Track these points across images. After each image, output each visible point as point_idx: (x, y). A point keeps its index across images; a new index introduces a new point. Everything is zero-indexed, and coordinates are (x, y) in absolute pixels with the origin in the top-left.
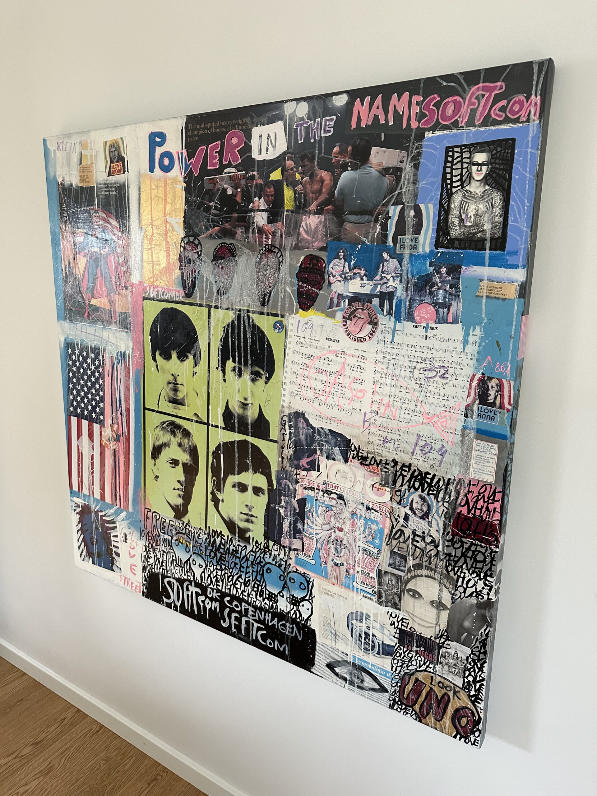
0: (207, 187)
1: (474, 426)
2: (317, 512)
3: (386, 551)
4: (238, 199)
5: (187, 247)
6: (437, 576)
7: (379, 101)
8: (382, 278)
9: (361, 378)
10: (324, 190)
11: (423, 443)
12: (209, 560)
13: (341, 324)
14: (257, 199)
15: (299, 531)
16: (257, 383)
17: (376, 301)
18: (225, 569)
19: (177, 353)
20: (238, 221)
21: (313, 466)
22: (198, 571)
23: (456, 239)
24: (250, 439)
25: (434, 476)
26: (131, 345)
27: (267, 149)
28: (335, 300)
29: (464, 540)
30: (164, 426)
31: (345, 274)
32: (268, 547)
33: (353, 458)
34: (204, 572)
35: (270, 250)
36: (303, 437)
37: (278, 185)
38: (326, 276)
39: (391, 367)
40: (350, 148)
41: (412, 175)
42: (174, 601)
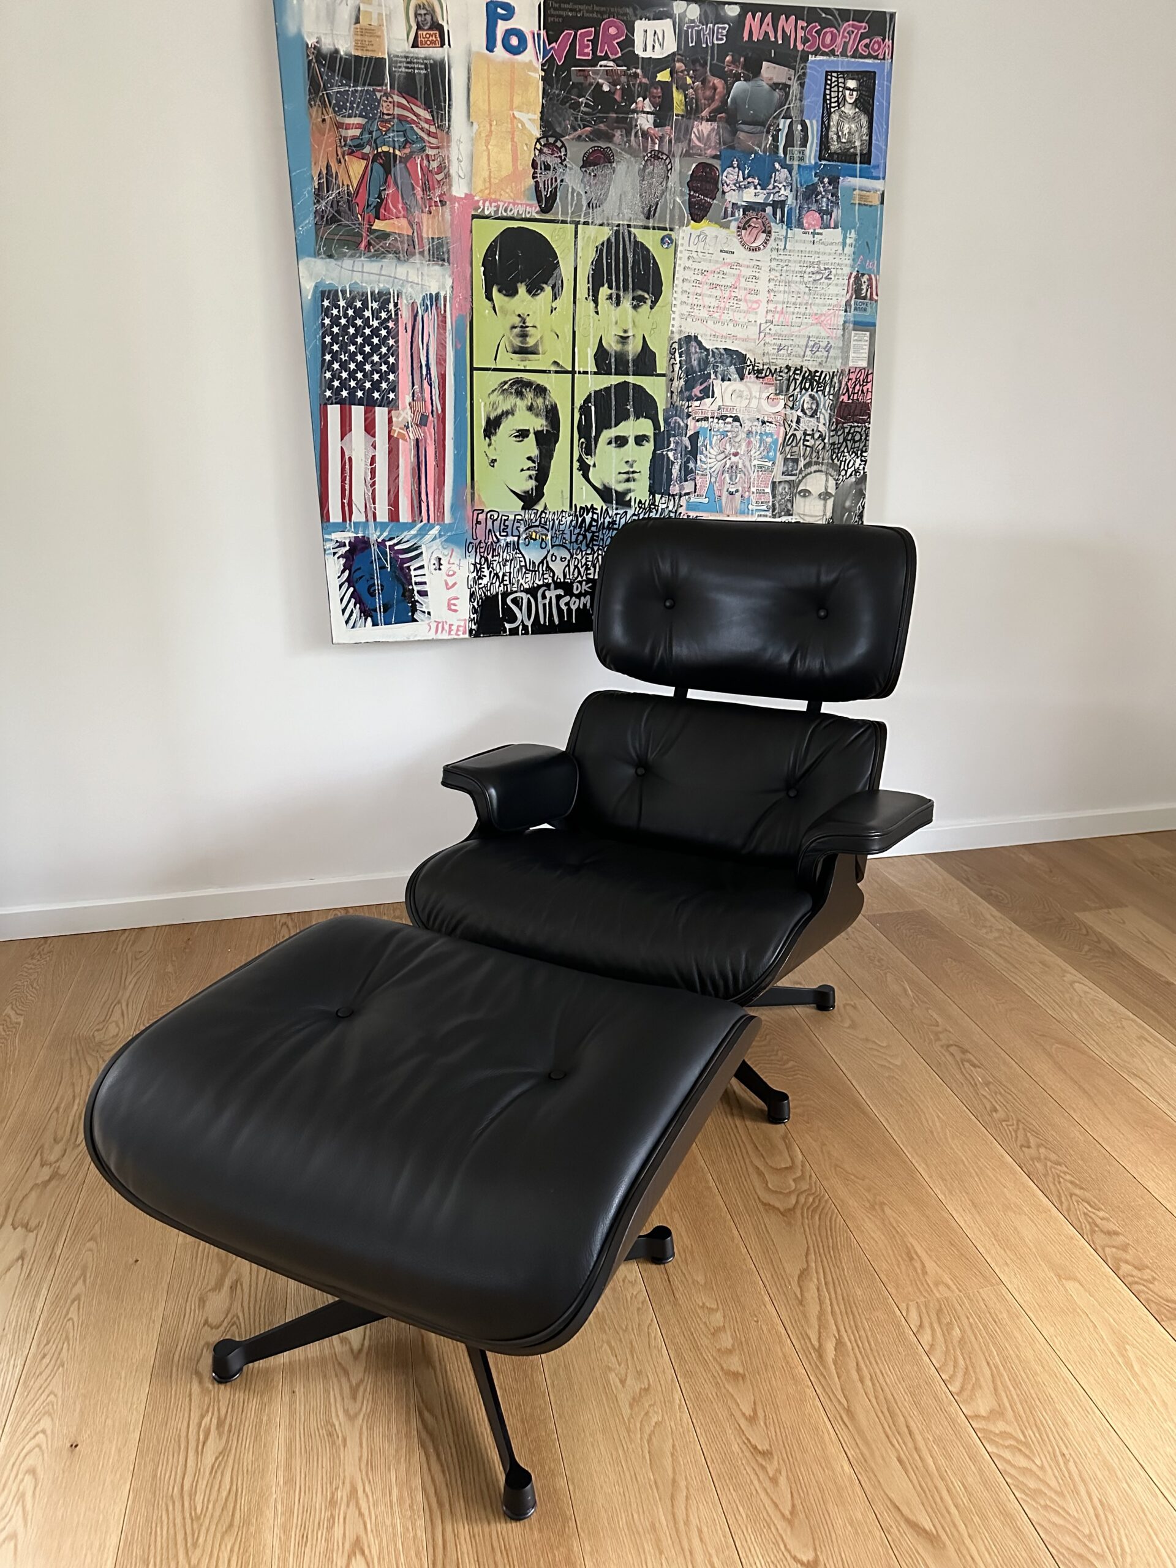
0: (575, 79)
1: (852, 319)
2: (711, 444)
3: (780, 459)
4: (618, 97)
5: (545, 150)
6: (824, 468)
7: (769, 18)
8: (774, 187)
9: (756, 288)
10: (717, 97)
11: (812, 343)
12: (576, 546)
13: (736, 235)
14: (641, 99)
15: (692, 471)
16: (640, 310)
17: (769, 210)
18: (598, 549)
19: (527, 286)
20: (616, 122)
21: (707, 393)
22: (558, 568)
23: (835, 153)
24: (631, 379)
25: (822, 372)
26: (449, 282)
27: (654, 47)
28: (730, 210)
29: (845, 425)
30: (506, 387)
31: (739, 183)
32: (654, 504)
33: (749, 374)
34: (568, 565)
35: (656, 156)
36: (695, 363)
37: (666, 86)
38: (720, 185)
39: (784, 274)
40: (742, 59)
41: (798, 92)
42: (522, 622)
